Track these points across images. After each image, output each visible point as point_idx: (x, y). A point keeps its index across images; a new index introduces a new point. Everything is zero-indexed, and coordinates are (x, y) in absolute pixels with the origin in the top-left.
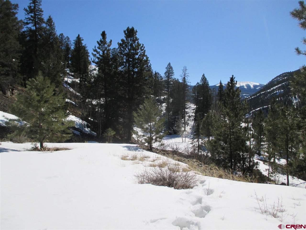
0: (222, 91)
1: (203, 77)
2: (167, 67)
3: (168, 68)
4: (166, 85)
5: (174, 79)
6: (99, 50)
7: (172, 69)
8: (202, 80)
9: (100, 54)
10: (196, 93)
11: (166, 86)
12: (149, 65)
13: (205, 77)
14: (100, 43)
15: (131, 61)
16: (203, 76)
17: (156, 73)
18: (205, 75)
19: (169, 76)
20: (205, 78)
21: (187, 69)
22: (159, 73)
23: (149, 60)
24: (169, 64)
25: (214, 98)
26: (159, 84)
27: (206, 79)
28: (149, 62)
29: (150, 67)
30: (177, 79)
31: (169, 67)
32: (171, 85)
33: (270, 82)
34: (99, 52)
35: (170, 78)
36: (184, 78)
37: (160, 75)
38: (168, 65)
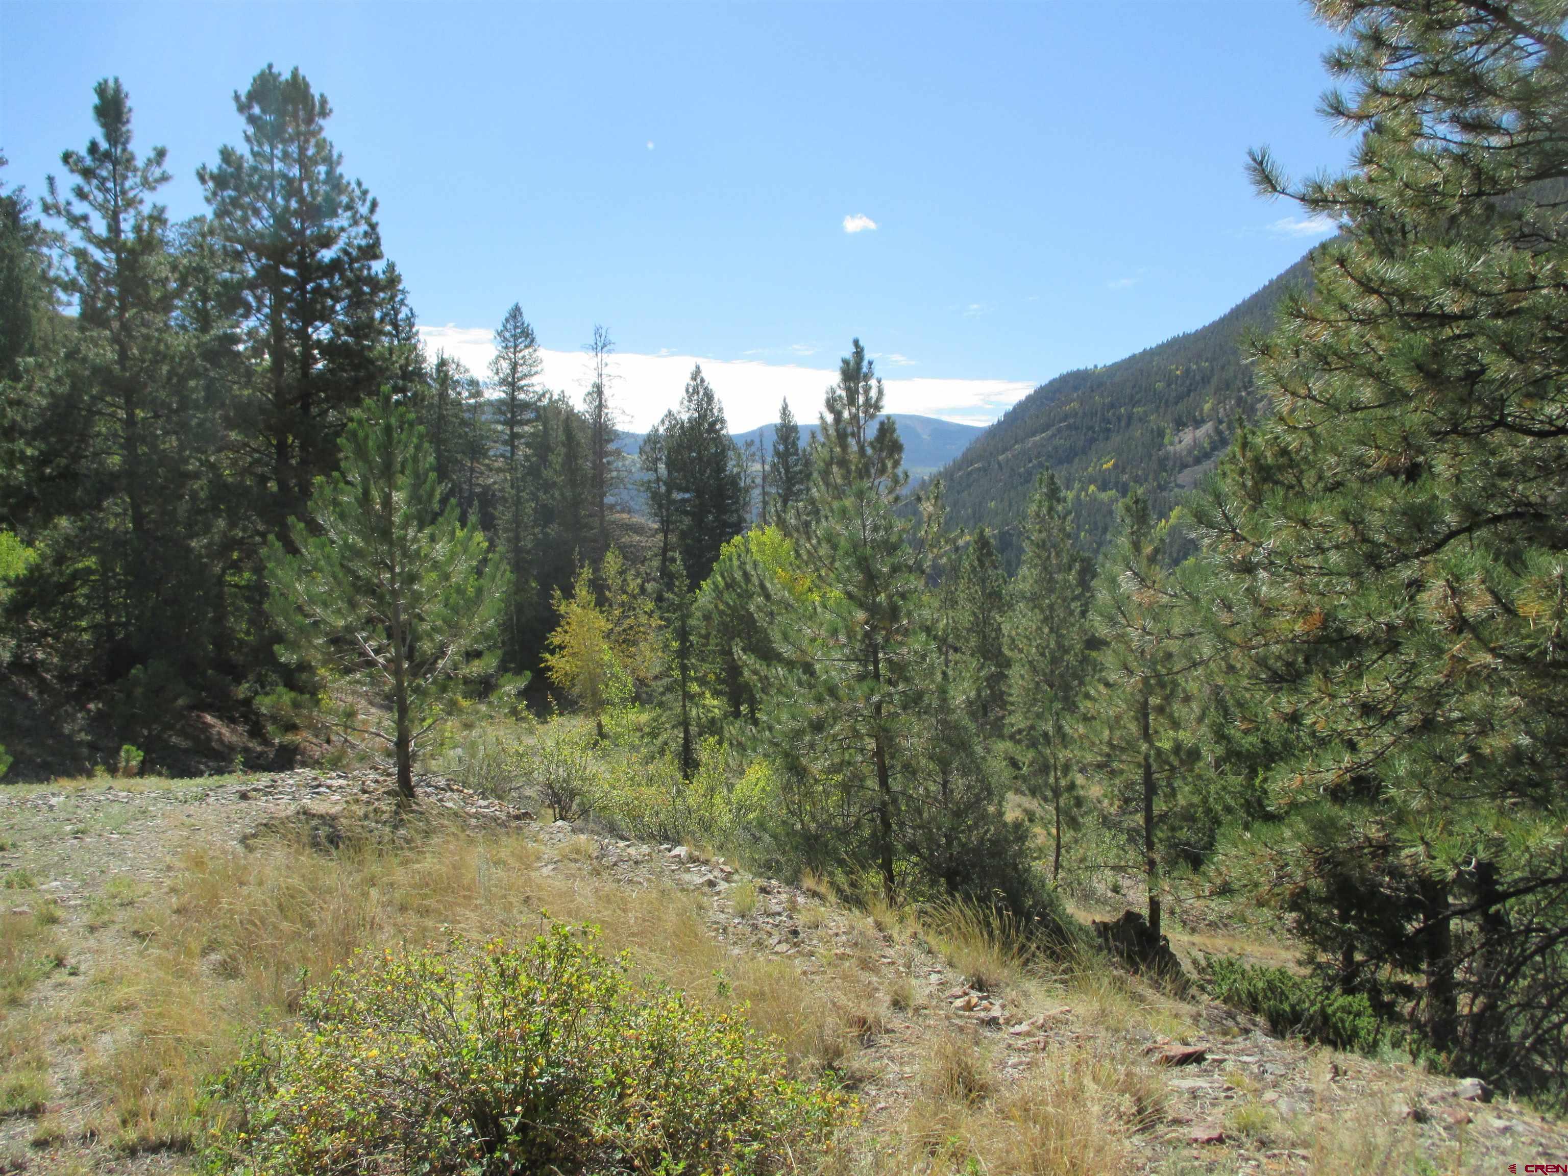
0: (796, 453)
1: (692, 383)
2: (500, 328)
3: (507, 335)
4: (500, 427)
5: (544, 395)
6: (80, 208)
7: (533, 341)
8: (690, 401)
9: (88, 231)
10: (662, 467)
11: (502, 432)
12: (401, 316)
13: (702, 381)
14: (89, 162)
15: (287, 280)
16: (694, 378)
17: (442, 363)
18: (704, 374)
19: (518, 375)
20: (706, 389)
21: (611, 337)
22: (462, 363)
23: (403, 292)
24: (516, 313)
25: (756, 493)
26: (463, 423)
27: (709, 397)
28: (402, 302)
29: (412, 325)
30: (555, 397)
31: (516, 327)
32: (526, 428)
33: (1006, 415)
34: (85, 218)
35: (521, 388)
36: (598, 390)
37: (467, 371)
38: (507, 320)
